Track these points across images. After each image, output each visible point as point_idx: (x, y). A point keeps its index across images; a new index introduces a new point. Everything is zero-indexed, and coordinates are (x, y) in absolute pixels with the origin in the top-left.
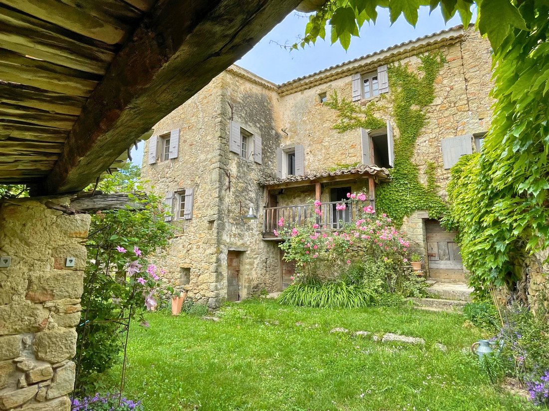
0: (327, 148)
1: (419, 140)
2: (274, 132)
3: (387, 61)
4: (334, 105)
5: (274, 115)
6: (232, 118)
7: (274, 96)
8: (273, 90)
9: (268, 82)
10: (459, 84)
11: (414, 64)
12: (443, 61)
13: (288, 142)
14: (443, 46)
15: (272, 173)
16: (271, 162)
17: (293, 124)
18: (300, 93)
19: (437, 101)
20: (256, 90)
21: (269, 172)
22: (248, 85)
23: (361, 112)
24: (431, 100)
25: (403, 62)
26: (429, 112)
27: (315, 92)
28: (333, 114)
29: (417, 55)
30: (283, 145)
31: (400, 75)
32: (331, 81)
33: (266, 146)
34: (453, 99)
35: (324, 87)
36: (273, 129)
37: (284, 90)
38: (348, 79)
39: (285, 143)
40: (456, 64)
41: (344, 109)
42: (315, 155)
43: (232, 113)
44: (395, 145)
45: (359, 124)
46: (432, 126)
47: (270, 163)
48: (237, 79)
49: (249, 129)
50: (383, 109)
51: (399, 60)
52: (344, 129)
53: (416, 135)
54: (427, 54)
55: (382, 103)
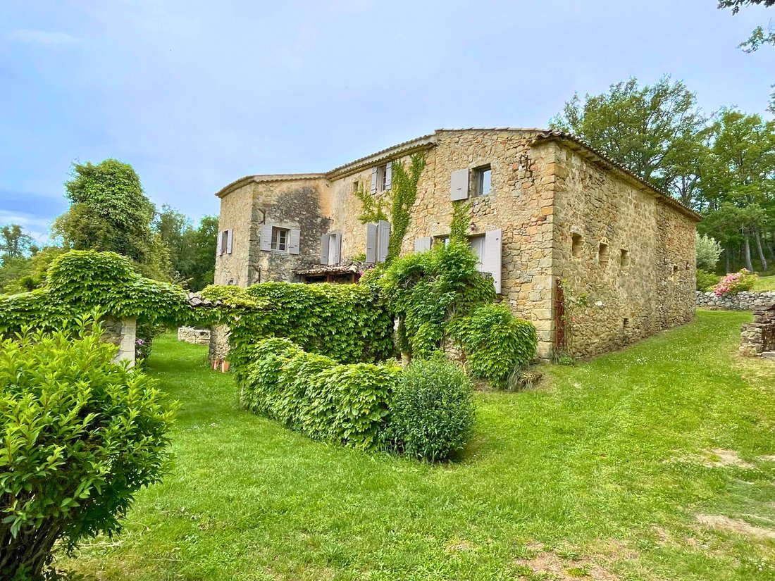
0: (355, 237)
1: (406, 237)
2: (319, 220)
3: (391, 159)
4: (361, 195)
5: (321, 203)
6: (264, 222)
7: (322, 184)
8: (319, 178)
9: (311, 174)
10: (431, 190)
11: (408, 161)
12: (425, 163)
13: (334, 229)
14: (423, 150)
15: (314, 260)
16: (313, 249)
17: (337, 209)
18: (343, 179)
19: (417, 202)
20: (295, 186)
21: (310, 259)
22: (285, 186)
23: (375, 206)
24: (414, 199)
25: (402, 160)
26: (412, 212)
27: (350, 180)
28: (360, 203)
29: (410, 154)
30: (330, 231)
31: (398, 171)
32: (361, 171)
33: (307, 235)
34: (425, 201)
35: (357, 175)
36: (317, 217)
37: (331, 177)
38: (370, 171)
39: (332, 229)
40: (430, 167)
41: (367, 201)
42: (348, 243)
43: (264, 217)
44: (391, 241)
45: (373, 218)
46: (412, 225)
47: (311, 251)
48: (271, 185)
49: (284, 226)
50: (387, 204)
51: (400, 157)
52: (365, 220)
53: (403, 233)
54: (415, 155)
55: (386, 199)
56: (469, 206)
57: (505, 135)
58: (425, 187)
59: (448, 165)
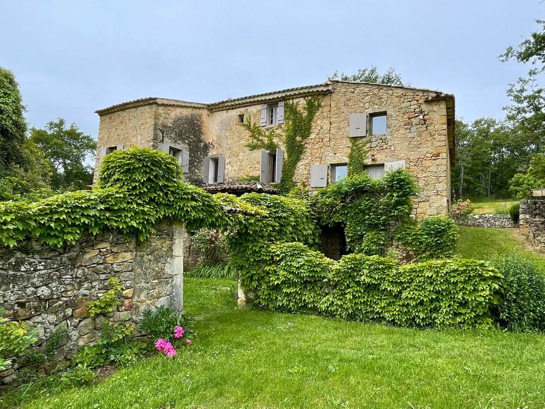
0: (241, 161)
1: (299, 164)
2: (202, 144)
3: (283, 99)
4: (248, 127)
5: (204, 130)
6: (162, 141)
7: (205, 113)
8: (203, 108)
9: (198, 104)
10: (326, 127)
11: (302, 103)
12: (319, 105)
13: (214, 153)
14: (319, 94)
15: (199, 179)
16: (198, 169)
17: (218, 137)
18: (226, 111)
19: (312, 136)
20: (186, 112)
21: (196, 178)
22: (179, 110)
23: (265, 136)
24: (308, 135)
25: (295, 101)
26: (307, 143)
27: (235, 113)
28: (247, 134)
29: (304, 97)
30: (210, 154)
31: (291, 111)
32: (247, 106)
33: (194, 157)
34: (321, 136)
35: (242, 110)
36: (201, 142)
37: (213, 108)
38: (259, 107)
39: (212, 153)
40: (326, 109)
41: (255, 132)
42: (232, 166)
43: (163, 137)
44: (284, 165)
45: (263, 146)
46: (307, 154)
47: (197, 170)
48: (168, 108)
49: (177, 147)
50: (279, 136)
51: (293, 99)
52: (253, 148)
53: (298, 159)
54: (310, 98)
55: (279, 131)
56: (367, 142)
57: (400, 92)
58: (320, 124)
59: (344, 109)
